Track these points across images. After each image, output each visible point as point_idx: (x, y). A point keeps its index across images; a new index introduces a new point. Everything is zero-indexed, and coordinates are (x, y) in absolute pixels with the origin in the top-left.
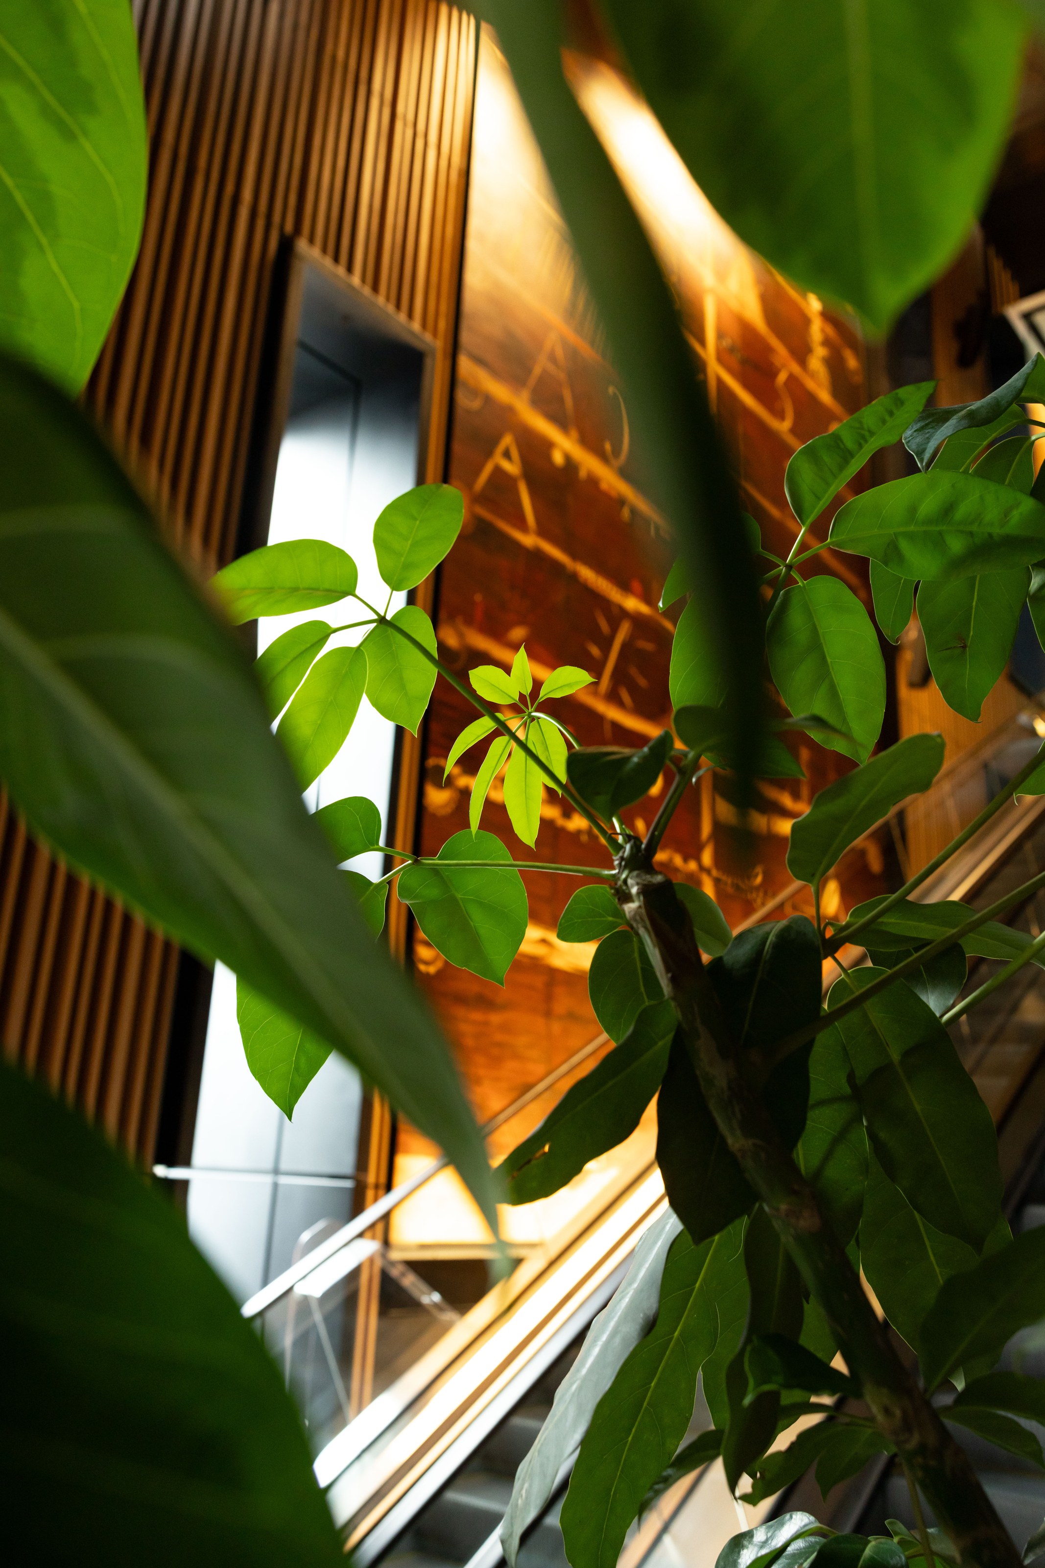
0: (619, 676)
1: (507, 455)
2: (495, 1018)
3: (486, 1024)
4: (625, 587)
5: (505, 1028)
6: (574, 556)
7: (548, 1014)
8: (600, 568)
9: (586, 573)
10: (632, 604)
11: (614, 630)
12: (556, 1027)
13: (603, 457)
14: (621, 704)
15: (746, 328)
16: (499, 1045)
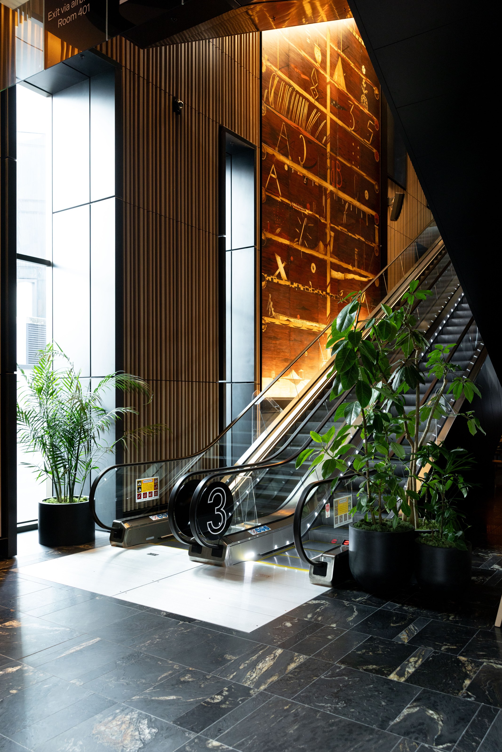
0: (304, 237)
1: (273, 173)
2: (278, 342)
3: (276, 344)
4: (305, 207)
5: (280, 344)
6: (291, 201)
7: (290, 340)
8: (298, 203)
9: (295, 205)
10: (307, 212)
11: (303, 222)
12: (292, 343)
13: (299, 164)
14: (305, 246)
15: (339, 92)
16: (279, 349)
